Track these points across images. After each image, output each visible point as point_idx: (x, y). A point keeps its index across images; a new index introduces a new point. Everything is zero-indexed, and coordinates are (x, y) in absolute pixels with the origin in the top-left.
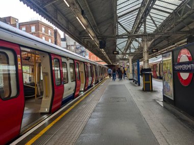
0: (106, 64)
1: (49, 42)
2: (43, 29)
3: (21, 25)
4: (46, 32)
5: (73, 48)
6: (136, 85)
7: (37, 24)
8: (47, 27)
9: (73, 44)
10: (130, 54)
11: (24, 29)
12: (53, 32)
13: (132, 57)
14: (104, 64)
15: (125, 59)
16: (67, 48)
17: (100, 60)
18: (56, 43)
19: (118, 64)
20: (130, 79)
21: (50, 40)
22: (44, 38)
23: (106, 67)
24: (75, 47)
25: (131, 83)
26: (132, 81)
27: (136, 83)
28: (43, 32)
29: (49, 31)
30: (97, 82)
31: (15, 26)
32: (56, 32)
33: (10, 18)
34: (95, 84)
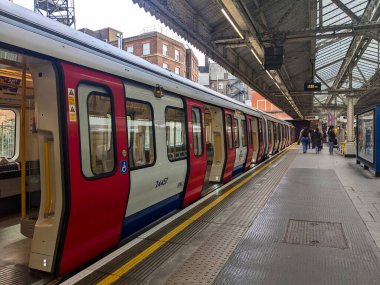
0: (290, 118)
1: (176, 74)
2: (165, 48)
3: (126, 43)
4: (171, 53)
5: (222, 86)
6: (366, 172)
7: (153, 38)
8: (173, 44)
9: (222, 77)
10: (350, 92)
11: (131, 49)
12: (183, 54)
13: (355, 100)
14: (283, 118)
15: (335, 107)
16: (210, 86)
17: (277, 109)
18: (188, 76)
19: (317, 118)
20: (348, 156)
21: (177, 70)
22: (165, 66)
23: (288, 125)
24: (226, 83)
25: (350, 166)
26: (354, 161)
27: (366, 168)
28: (164, 54)
29: (177, 53)
30: (263, 158)
31: (115, 44)
32: (188, 54)
33: (108, 30)
34: (257, 163)
